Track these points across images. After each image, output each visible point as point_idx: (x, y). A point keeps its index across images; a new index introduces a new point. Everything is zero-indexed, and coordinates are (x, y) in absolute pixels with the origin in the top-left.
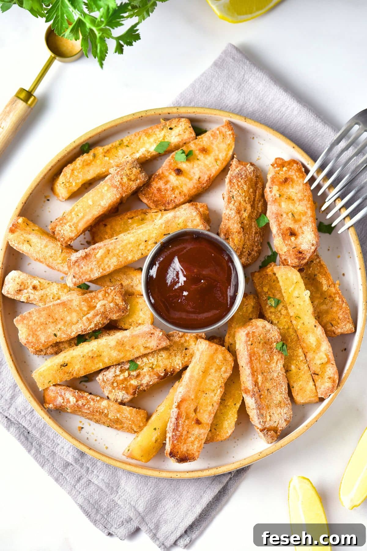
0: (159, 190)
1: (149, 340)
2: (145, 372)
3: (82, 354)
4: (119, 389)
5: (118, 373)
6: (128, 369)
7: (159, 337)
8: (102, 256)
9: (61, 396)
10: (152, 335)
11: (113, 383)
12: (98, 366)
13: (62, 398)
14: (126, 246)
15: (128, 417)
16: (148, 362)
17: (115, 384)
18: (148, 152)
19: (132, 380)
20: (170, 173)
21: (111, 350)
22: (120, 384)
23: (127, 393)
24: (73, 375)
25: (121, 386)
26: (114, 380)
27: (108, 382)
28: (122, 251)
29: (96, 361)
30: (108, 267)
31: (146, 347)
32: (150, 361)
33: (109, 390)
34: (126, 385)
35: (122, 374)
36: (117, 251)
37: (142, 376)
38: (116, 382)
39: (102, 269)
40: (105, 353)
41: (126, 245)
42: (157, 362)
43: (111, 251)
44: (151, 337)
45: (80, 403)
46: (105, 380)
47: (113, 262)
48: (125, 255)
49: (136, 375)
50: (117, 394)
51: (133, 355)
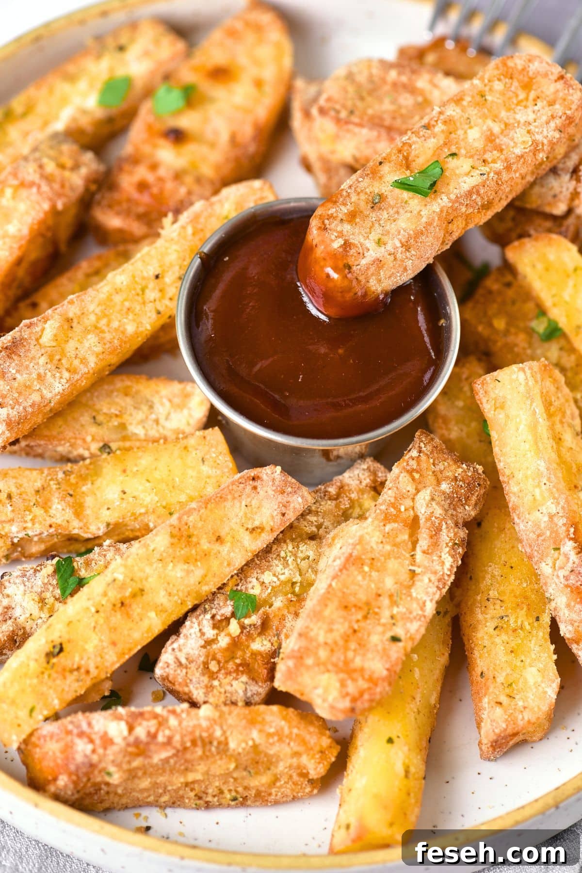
0: (143, 186)
1: (255, 503)
2: (279, 609)
3: (91, 602)
4: (228, 673)
5: (210, 633)
6: (233, 615)
7: (277, 483)
8: (55, 336)
9: (81, 734)
10: (257, 483)
11: (206, 665)
12: (146, 623)
13: (86, 740)
14: (111, 300)
15: (282, 729)
16: (278, 583)
17: (213, 666)
18: (84, 112)
19: (254, 640)
20: (155, 146)
21: (165, 567)
22: (227, 662)
23: (253, 679)
24: (88, 672)
25: (231, 666)
26: (207, 656)
27: (193, 665)
28: (105, 316)
29: (136, 609)
30: (82, 362)
31: (253, 529)
32: (282, 578)
33: (202, 685)
34: (244, 659)
35: (223, 634)
36: (93, 318)
37: (275, 623)
38: (214, 658)
39: (68, 370)
40: (150, 580)
41: (109, 298)
42: (300, 575)
43: (75, 321)
44: (255, 488)
45: (141, 732)
46: (184, 661)
47: (90, 348)
48: (115, 324)
49: (259, 623)
50: (228, 688)
51: (229, 565)
